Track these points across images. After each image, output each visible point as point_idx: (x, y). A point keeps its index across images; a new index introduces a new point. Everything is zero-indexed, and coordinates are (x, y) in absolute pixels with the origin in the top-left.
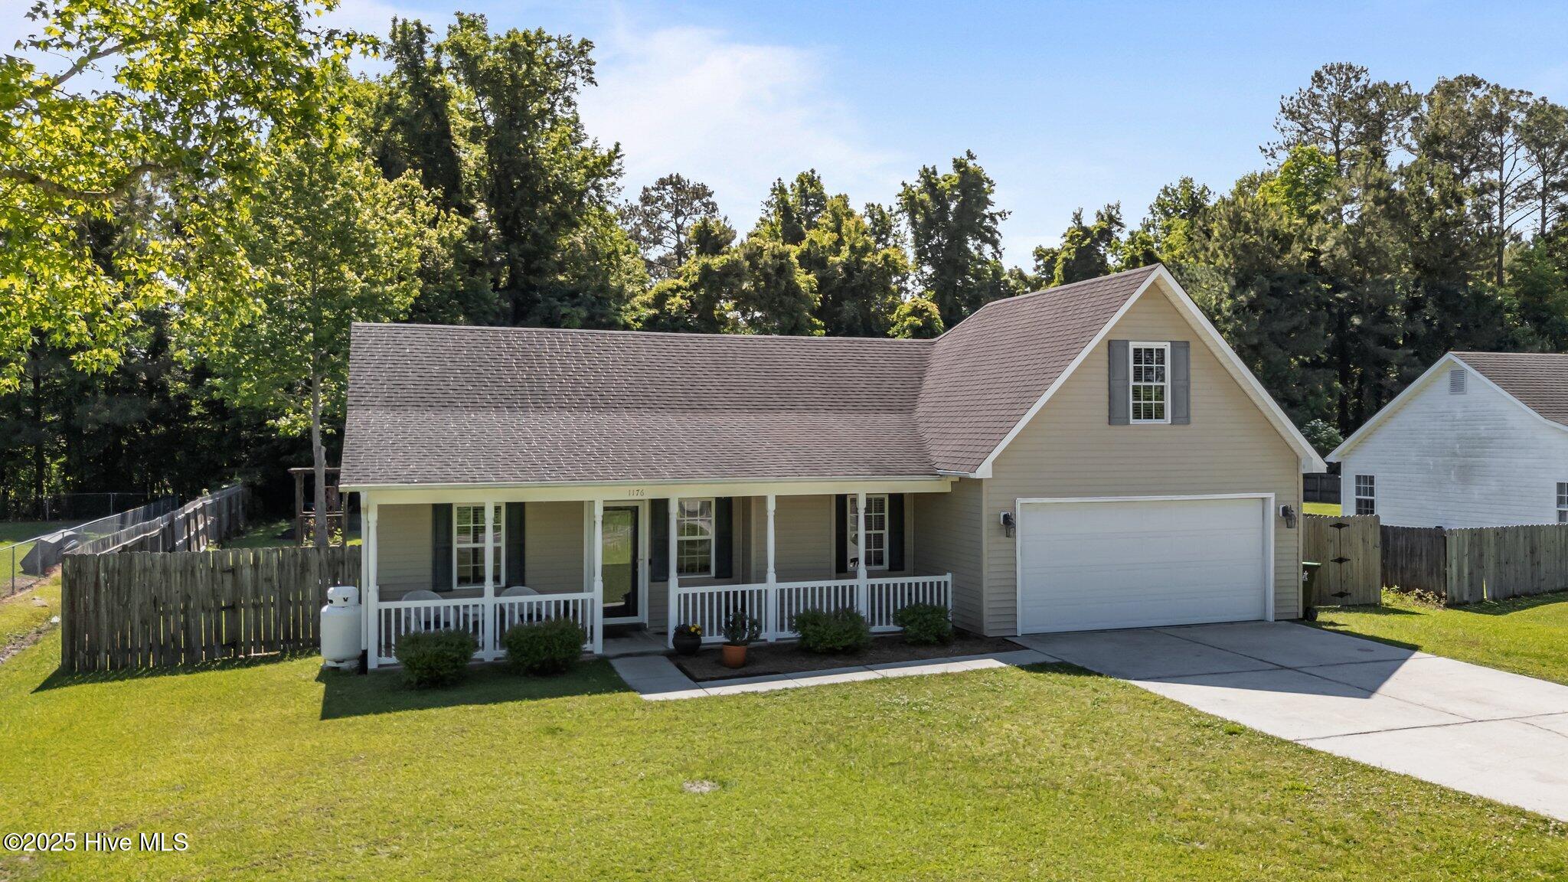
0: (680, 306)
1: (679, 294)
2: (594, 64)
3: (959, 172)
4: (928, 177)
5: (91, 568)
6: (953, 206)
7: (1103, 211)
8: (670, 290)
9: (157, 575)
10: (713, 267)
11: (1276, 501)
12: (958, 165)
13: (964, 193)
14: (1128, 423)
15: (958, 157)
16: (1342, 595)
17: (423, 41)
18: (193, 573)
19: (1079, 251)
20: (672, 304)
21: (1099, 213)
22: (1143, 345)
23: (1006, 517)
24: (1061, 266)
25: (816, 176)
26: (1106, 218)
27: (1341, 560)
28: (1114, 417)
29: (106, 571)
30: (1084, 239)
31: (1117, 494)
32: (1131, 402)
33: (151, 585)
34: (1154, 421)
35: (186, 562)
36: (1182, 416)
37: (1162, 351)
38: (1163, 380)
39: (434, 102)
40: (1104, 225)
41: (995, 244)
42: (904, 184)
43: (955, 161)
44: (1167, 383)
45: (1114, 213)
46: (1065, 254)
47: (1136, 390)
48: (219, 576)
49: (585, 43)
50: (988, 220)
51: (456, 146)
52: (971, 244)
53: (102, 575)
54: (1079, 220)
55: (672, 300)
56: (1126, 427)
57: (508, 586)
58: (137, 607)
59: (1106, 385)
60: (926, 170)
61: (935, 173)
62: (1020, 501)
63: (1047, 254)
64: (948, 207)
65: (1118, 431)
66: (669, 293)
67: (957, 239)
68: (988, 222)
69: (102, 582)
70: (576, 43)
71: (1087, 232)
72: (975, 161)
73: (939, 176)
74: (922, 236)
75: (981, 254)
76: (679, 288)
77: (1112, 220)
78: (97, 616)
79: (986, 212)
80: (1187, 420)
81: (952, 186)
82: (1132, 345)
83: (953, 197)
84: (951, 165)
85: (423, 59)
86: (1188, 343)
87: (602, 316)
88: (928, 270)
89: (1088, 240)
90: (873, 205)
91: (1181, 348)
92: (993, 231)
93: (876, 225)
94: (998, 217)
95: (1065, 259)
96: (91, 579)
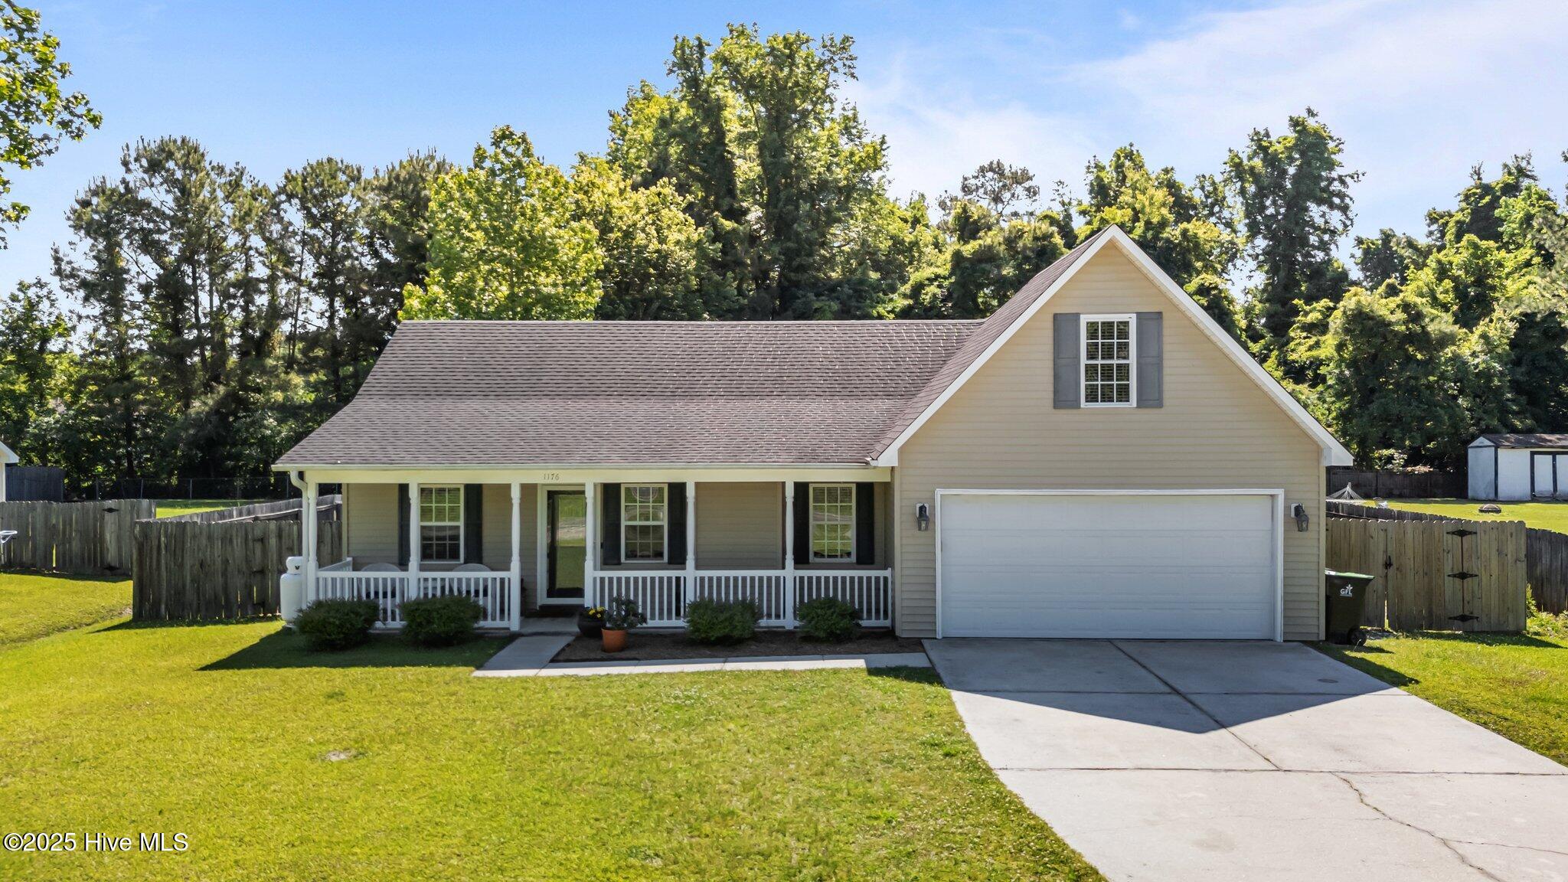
0: (934, 295)
1: (936, 283)
2: (856, 58)
3: (1296, 132)
4: (1260, 143)
5: (155, 533)
6: (1292, 170)
7: (1511, 163)
8: (928, 279)
9: (204, 541)
10: (965, 254)
11: (1286, 499)
12: (1295, 123)
13: (1303, 154)
14: (1078, 407)
15: (1295, 115)
16: (1463, 618)
17: (702, 55)
18: (231, 541)
19: (1475, 212)
20: (926, 294)
21: (1506, 166)
22: (1100, 318)
23: (922, 509)
24: (1453, 230)
25: (1134, 149)
26: (1514, 171)
27: (1463, 576)
28: (1063, 398)
29: (166, 537)
30: (1482, 197)
31: (1064, 486)
32: (1083, 383)
33: (199, 550)
34: (1115, 405)
35: (226, 532)
36: (1151, 398)
37: (1126, 324)
38: (1126, 357)
39: (711, 111)
40: (1511, 180)
41: (1344, 209)
42: (1230, 151)
43: (1291, 119)
44: (1132, 361)
45: (1524, 164)
46: (1459, 216)
47: (1091, 370)
48: (251, 544)
49: (846, 39)
50: (1336, 183)
51: (729, 152)
52: (1315, 211)
53: (163, 539)
54: (1479, 174)
55: (927, 289)
56: (1075, 411)
57: (466, 562)
58: (188, 567)
59: (1050, 364)
60: (1257, 133)
61: (1267, 135)
62: (939, 492)
63: (1442, 217)
64: (1285, 172)
65: (1065, 415)
66: (927, 282)
67: (1296, 206)
68: (1336, 186)
69: (163, 545)
70: (838, 41)
71: (1487, 189)
72: (1316, 118)
73: (1273, 139)
74: (1253, 209)
75: (1326, 222)
76: (937, 277)
77: (1521, 172)
78: (159, 575)
79: (1334, 174)
80: (1159, 404)
81: (1286, 148)
82: (1084, 319)
83: (1291, 160)
84: (1287, 123)
85: (702, 72)
86: (1160, 313)
87: (858, 308)
88: (1261, 243)
89: (1487, 199)
90: (1204, 176)
91: (1150, 321)
92: (1342, 196)
93: (1207, 197)
94: (1348, 180)
95: (1458, 222)
96: (155, 543)
